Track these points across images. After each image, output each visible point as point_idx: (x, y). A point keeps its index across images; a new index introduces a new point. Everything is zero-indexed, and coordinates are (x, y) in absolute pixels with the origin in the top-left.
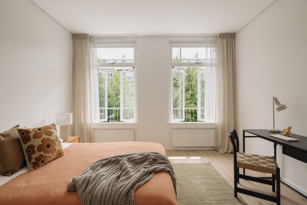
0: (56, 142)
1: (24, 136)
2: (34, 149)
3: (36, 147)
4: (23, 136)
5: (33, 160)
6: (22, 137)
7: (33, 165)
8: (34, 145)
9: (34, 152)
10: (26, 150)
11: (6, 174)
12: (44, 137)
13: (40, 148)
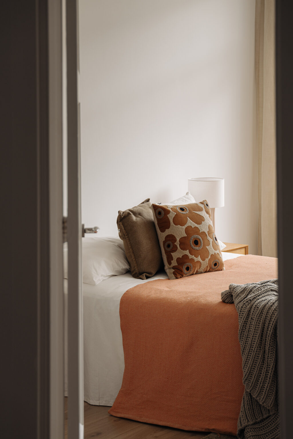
0: (209, 238)
1: (161, 217)
2: (175, 243)
3: (178, 239)
4: (159, 217)
5: (174, 263)
6: (158, 220)
7: (174, 270)
8: (175, 235)
9: (175, 249)
10: (164, 242)
11: (140, 276)
12: (190, 225)
13: (184, 244)
